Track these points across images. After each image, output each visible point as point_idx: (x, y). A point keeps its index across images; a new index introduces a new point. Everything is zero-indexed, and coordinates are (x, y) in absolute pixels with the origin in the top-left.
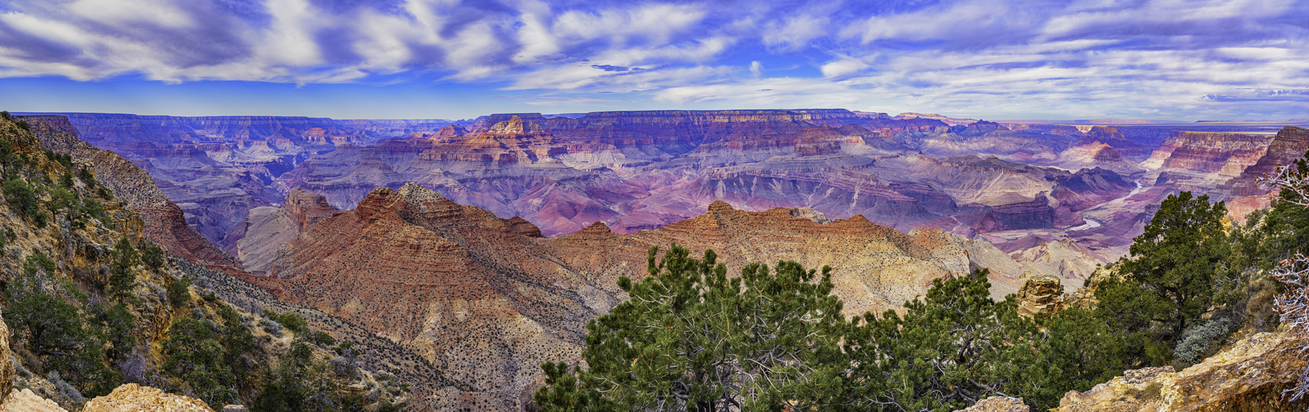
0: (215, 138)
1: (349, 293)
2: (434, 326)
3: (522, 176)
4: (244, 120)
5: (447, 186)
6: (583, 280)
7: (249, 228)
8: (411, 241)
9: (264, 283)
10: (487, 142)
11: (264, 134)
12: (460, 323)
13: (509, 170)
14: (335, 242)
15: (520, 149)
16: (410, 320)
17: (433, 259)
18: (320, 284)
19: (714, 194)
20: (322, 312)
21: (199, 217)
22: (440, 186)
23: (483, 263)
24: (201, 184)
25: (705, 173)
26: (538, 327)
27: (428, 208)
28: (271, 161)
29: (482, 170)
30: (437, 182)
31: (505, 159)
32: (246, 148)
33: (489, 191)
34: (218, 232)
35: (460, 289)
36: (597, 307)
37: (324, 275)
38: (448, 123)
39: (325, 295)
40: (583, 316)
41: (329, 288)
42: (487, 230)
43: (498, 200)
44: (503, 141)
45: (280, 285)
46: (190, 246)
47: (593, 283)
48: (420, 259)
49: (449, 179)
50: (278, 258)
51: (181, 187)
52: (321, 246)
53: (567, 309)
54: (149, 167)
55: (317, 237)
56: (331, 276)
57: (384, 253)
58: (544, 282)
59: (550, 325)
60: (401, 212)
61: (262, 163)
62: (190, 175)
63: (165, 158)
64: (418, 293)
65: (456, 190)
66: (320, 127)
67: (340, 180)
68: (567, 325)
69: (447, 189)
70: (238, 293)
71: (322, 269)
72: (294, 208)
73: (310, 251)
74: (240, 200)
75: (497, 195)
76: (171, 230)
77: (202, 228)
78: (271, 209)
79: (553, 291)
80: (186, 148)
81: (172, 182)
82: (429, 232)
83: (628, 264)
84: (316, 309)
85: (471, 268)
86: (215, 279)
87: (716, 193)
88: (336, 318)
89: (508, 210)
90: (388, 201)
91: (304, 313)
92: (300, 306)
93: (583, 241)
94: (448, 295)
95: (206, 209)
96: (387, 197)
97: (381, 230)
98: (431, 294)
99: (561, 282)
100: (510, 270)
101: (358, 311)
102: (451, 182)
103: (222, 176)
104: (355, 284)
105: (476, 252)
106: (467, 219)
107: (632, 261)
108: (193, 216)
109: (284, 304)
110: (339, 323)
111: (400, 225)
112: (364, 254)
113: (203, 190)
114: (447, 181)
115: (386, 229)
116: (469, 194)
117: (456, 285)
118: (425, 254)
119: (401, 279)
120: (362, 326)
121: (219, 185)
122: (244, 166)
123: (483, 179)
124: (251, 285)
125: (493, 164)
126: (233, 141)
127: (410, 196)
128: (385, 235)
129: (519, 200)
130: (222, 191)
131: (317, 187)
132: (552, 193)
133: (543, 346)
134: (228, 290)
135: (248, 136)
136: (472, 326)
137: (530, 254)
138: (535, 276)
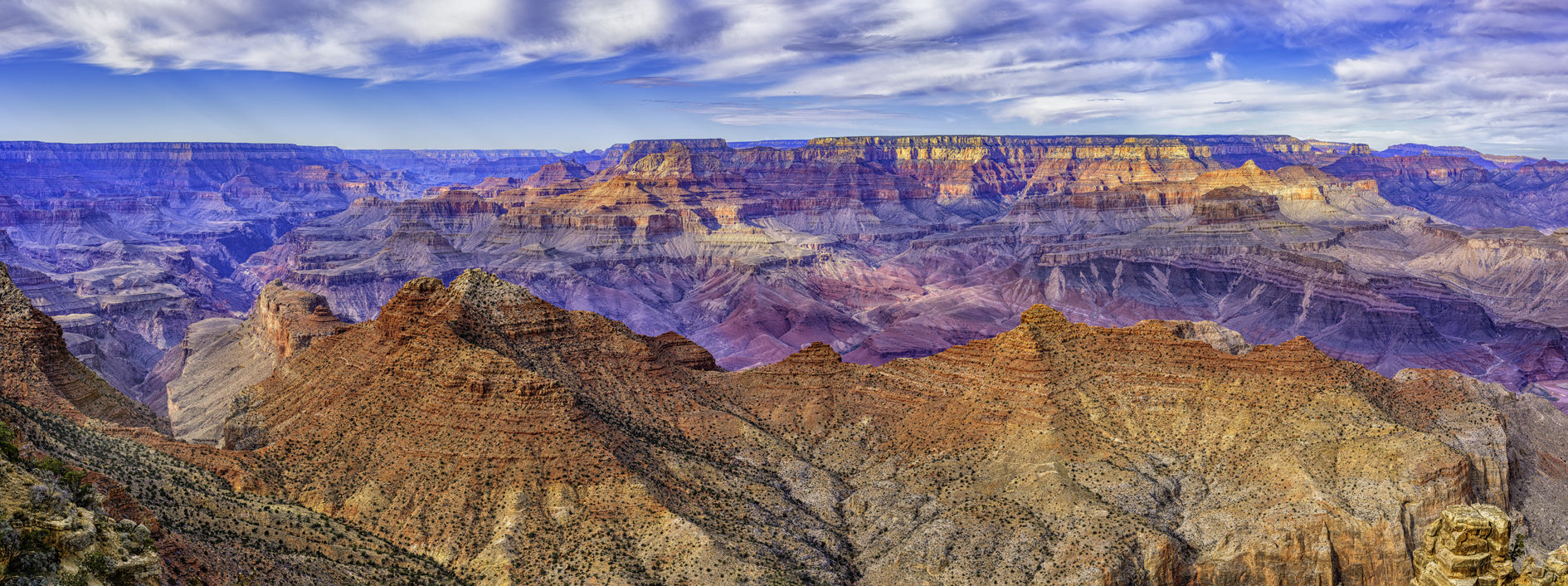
0: (127, 187)
1: (361, 474)
2: (511, 534)
3: (690, 258)
4: (179, 151)
5: (551, 275)
6: (790, 450)
7: (189, 359)
8: (472, 377)
9: (207, 459)
10: (626, 194)
11: (217, 178)
12: (560, 527)
13: (666, 246)
14: (337, 382)
15: (687, 208)
16: (468, 523)
17: (512, 410)
18: (309, 458)
19: (1043, 293)
20: (310, 509)
21: (97, 341)
22: (539, 277)
23: (605, 417)
24: (101, 277)
25: (1027, 254)
26: (702, 536)
27: (506, 316)
28: (229, 231)
29: (616, 246)
30: (533, 269)
31: (658, 225)
32: (184, 205)
33: (630, 284)
34: (134, 369)
35: (560, 465)
36: (813, 501)
37: (317, 442)
38: (555, 158)
39: (316, 479)
40: (785, 516)
41: (325, 465)
42: (614, 356)
43: (646, 301)
44: (655, 191)
45: (235, 462)
46: (74, 394)
47: (807, 456)
48: (488, 410)
49: (556, 263)
50: (237, 413)
51: (66, 285)
52: (313, 388)
53: (757, 503)
54: (5, 245)
55: (307, 372)
56: (329, 443)
57: (425, 399)
58: (717, 454)
59: (723, 533)
60: (456, 323)
61: (214, 235)
62: (81, 259)
63: (34, 227)
64: (485, 473)
65: (569, 283)
66: (318, 164)
67: (356, 267)
68: (755, 532)
69: (553, 281)
70: (159, 478)
71: (313, 431)
72: (269, 320)
73: (293, 399)
74: (174, 306)
75: (645, 291)
76: (39, 364)
77: (103, 362)
78: (229, 323)
79: (732, 469)
80: (73, 206)
81: (48, 274)
82: (506, 360)
83: (872, 422)
84: (300, 504)
85: (581, 426)
86: (118, 453)
87: (1047, 290)
88: (336, 520)
89: (665, 319)
90: (434, 303)
91: (277, 512)
92: (271, 500)
93: (791, 377)
94: (539, 476)
95: (111, 325)
96: (432, 296)
97: (419, 357)
98: (508, 474)
99: (748, 453)
100: (656, 431)
101: (376, 507)
102: (559, 269)
103: (140, 262)
104: (372, 457)
105: (594, 396)
106: (578, 337)
107: (880, 415)
108: (87, 339)
109: (243, 497)
110: (341, 529)
111: (454, 348)
112: (389, 402)
113: (105, 290)
114: (552, 266)
115: (428, 356)
116: (592, 291)
117: (553, 459)
118: (498, 400)
119: (454, 446)
120: (382, 535)
121: (135, 279)
122: (181, 242)
123: (619, 262)
124: (183, 464)
125: (636, 234)
126: (160, 193)
127: (472, 293)
128: (427, 367)
129: (684, 302)
130: (140, 291)
131: (315, 281)
132: (745, 289)
133: (709, 570)
134: (140, 473)
135: (186, 183)
136: (581, 533)
137: (692, 402)
138: (701, 441)
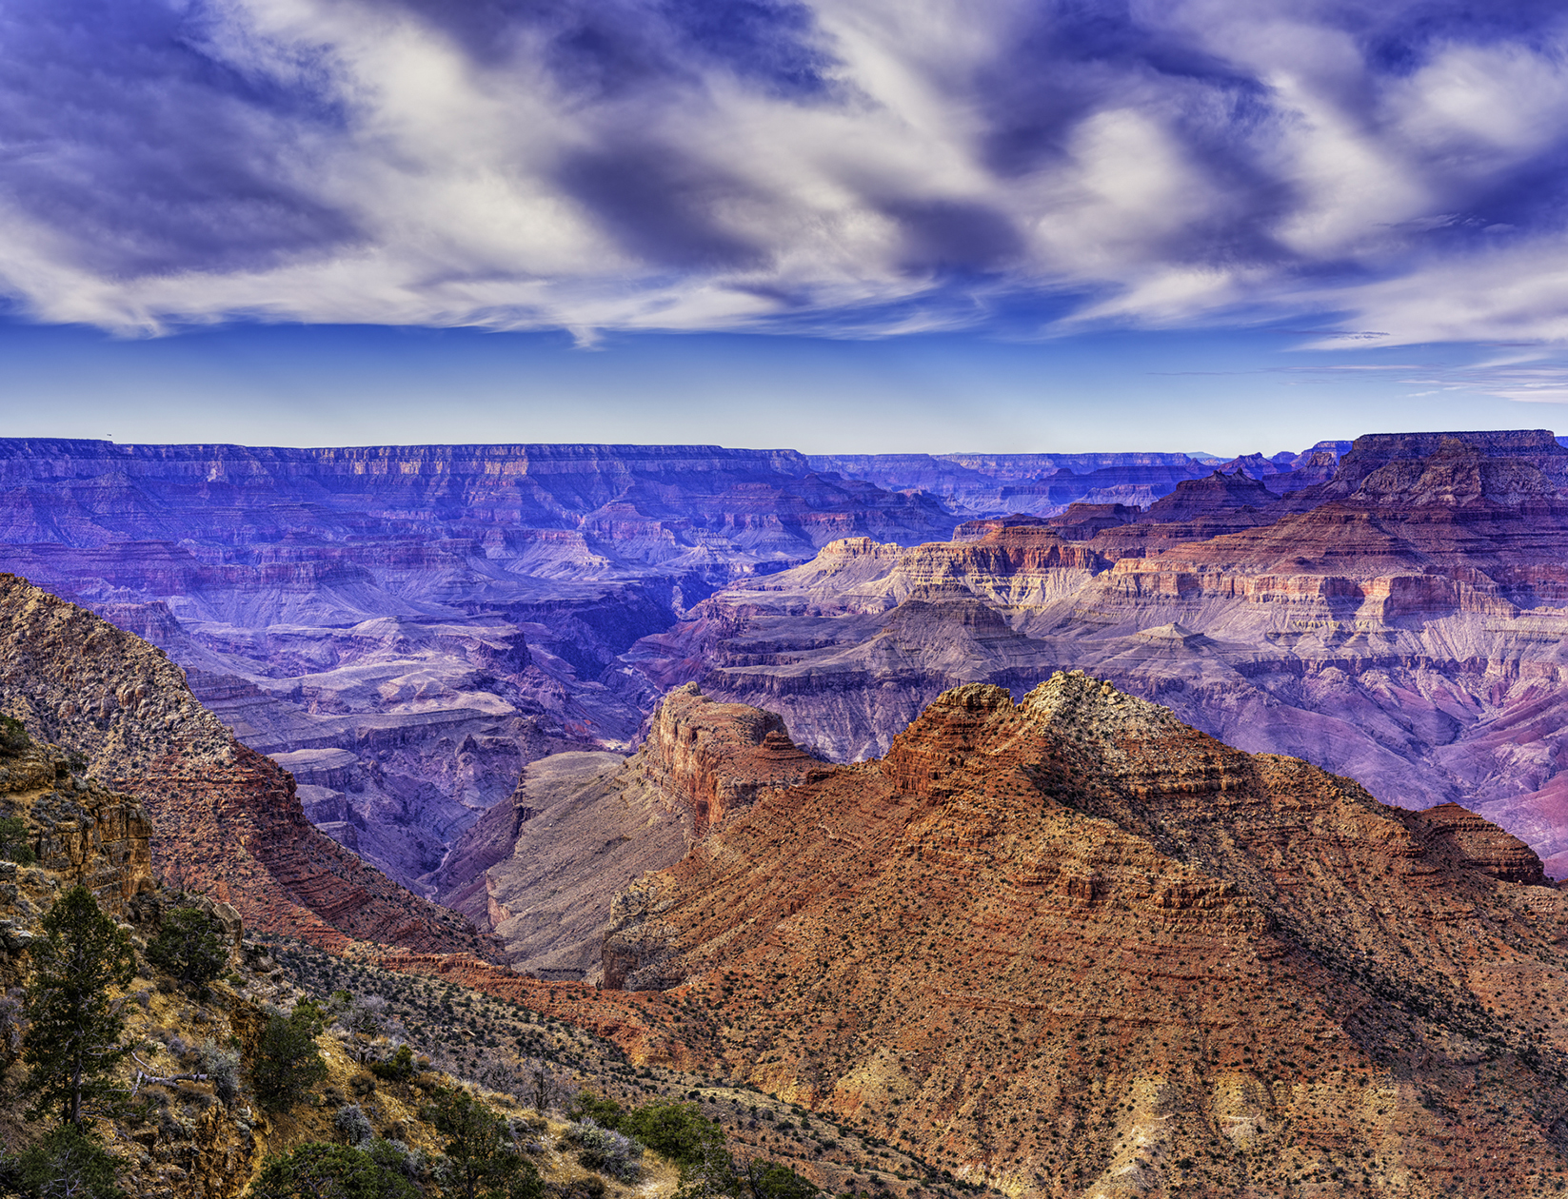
0: (405, 522)
1: (864, 1035)
2: (1147, 1159)
3: (1473, 660)
4: (504, 460)
5: (1195, 684)
7: (527, 825)
8: (1070, 868)
9: (579, 1007)
10: (1345, 536)
11: (573, 506)
12: (1240, 1154)
13: (1425, 636)
14: (813, 868)
15: (1468, 562)
16: (1066, 1132)
17: (1146, 933)
18: (767, 1005)
20: (773, 1096)
21: (350, 796)
22: (1174, 687)
23: (1324, 958)
24: (357, 682)
27: (1130, 759)
28: (597, 597)
29: (1322, 633)
30: (1159, 671)
31: (1410, 596)
32: (512, 554)
33: (1349, 706)
34: (421, 845)
35: (1239, 1039)
37: (780, 977)
38: (1202, 468)
39: (781, 1042)
41: (797, 1018)
42: (1339, 843)
43: (1380, 739)
44: (1406, 532)
45: (632, 1012)
46: (321, 898)
48: (1100, 929)
49: (1206, 662)
50: (626, 923)
51: (287, 697)
52: (768, 879)
54: (165, 629)
55: (754, 850)
56: (802, 978)
57: (981, 905)
60: (1037, 768)
61: (566, 604)
62: (315, 651)
63: (223, 596)
64: (1094, 1043)
65: (1231, 700)
66: (762, 479)
67: (831, 661)
69: (1199, 695)
70: (492, 1044)
71: (772, 956)
72: (678, 756)
73: (730, 898)
74: (495, 731)
75: (1381, 723)
76: (251, 847)
77: (361, 835)
78: (600, 760)
80: (300, 558)
81: (252, 679)
82: (1134, 839)
84: (753, 1087)
85: (1280, 971)
86: (411, 1003)
88: (820, 1116)
89: (1420, 777)
90: (995, 731)
91: (712, 1100)
92: (700, 1079)
94: (1197, 1056)
95: (376, 768)
96: (991, 719)
97: (968, 828)
98: (1139, 1048)
100: (1424, 991)
101: (893, 1096)
102: (1211, 675)
103: (429, 654)
104: (884, 1006)
105: (1298, 916)
106: (1267, 803)
108: (330, 794)
109: (648, 1075)
110: (830, 1133)
111: (1035, 814)
112: (912, 908)
113: (364, 704)
114: (1197, 667)
115: (987, 826)
116: (1274, 715)
117: (1224, 1027)
118: (1118, 912)
119: (1037, 992)
120: (906, 1146)
121: (421, 683)
122: (506, 618)
123: (1328, 664)
124: (534, 1017)
125: (1363, 612)
126: (466, 533)
127: (1067, 716)
128: (984, 847)
129: (1460, 746)
130: (431, 705)
131: (755, 686)
134: (456, 1037)
135: (517, 515)
136: (1281, 1169)
137: (1498, 942)
138: (1517, 1020)
